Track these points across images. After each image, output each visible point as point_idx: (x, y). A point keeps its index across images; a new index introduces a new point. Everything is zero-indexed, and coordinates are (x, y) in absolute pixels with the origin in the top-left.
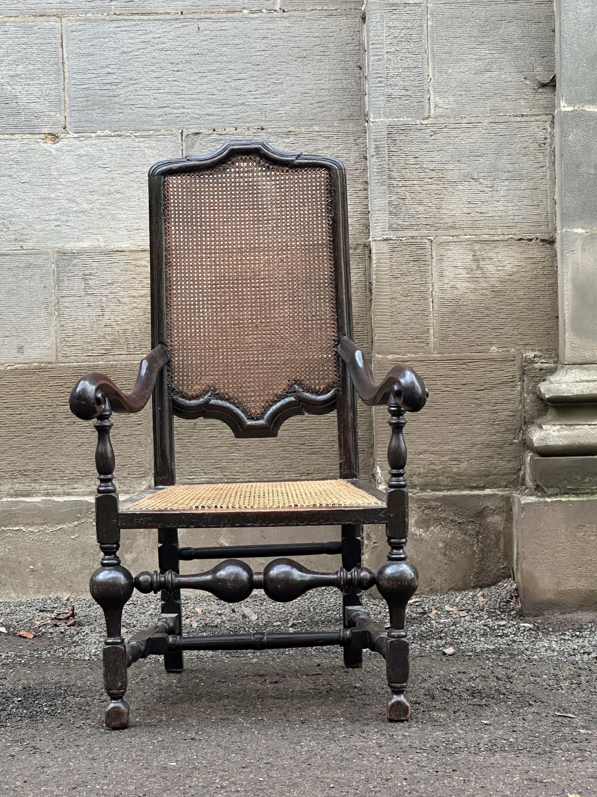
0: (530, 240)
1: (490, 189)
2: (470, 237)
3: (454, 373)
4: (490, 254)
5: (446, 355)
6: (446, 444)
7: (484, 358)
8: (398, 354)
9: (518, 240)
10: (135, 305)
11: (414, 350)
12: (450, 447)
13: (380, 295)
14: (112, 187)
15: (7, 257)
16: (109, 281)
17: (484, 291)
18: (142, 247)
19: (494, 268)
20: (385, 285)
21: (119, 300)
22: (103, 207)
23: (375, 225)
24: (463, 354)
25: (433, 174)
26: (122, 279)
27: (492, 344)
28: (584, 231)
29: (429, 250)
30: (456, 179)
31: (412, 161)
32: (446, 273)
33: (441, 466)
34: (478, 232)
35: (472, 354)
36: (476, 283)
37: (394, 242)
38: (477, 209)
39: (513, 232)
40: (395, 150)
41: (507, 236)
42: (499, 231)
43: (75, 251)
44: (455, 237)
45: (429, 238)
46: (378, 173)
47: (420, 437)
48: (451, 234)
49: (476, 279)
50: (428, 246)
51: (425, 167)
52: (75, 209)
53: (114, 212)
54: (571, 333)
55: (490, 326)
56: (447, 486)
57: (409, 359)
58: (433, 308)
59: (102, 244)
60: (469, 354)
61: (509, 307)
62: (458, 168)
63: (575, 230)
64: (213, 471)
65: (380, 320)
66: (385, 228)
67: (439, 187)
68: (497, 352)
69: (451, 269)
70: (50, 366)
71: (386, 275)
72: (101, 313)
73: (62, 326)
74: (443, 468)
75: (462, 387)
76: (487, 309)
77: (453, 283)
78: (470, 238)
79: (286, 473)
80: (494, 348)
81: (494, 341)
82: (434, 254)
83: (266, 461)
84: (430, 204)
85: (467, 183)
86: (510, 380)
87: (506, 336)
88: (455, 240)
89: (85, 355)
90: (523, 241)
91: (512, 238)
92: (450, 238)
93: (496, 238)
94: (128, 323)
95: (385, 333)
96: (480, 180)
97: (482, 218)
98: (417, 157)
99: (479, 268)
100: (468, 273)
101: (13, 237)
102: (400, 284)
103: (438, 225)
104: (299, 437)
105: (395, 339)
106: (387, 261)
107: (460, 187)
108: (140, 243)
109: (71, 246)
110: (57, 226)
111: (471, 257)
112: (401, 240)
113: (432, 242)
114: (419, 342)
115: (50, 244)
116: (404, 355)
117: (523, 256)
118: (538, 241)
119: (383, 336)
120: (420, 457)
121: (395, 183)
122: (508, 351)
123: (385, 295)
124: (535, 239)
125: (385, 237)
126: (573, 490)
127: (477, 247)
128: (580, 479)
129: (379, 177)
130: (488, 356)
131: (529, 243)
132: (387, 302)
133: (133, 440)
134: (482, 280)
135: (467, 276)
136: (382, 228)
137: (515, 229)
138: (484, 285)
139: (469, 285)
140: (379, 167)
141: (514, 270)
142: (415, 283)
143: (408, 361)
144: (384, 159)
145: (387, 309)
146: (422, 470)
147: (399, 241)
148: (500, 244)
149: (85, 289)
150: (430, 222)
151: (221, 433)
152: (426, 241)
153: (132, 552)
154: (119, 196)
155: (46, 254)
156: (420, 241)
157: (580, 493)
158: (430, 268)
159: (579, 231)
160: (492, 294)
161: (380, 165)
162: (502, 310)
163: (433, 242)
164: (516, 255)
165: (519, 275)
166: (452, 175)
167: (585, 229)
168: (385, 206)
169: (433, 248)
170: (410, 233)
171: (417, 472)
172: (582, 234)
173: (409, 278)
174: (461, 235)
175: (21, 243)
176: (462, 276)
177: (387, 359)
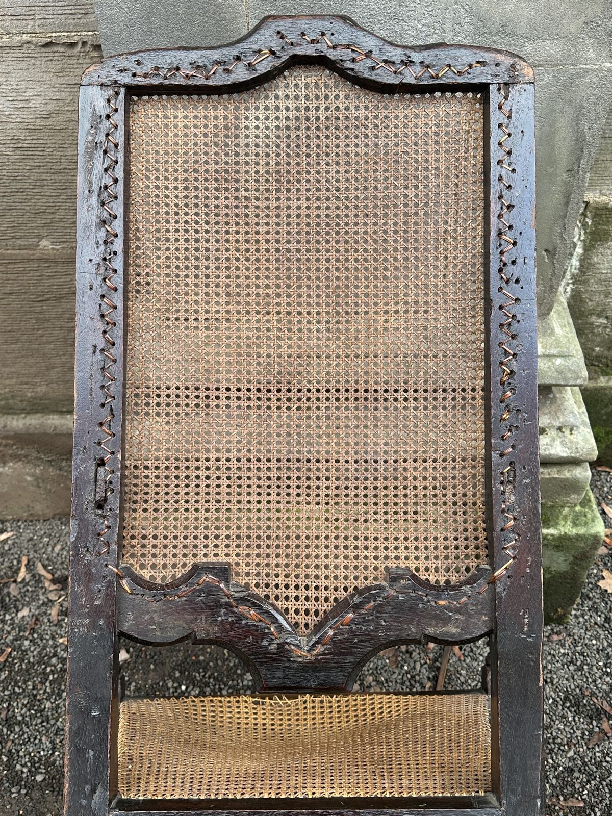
0: (72, 45)
7: (33, 257)
9: (43, 46)
19: (7, 104)
27: (40, 237)
35: (9, 252)
39: (29, 29)
41: (17, 38)
56: (23, 409)
60: (3, 251)
68: (52, 248)
74: (10, 391)
76: (15, 179)
80: (44, 243)
81: (44, 232)
87: (62, 224)
90: (55, 49)
91: (28, 43)
117: (62, 80)
118: (87, 48)
122: (72, 248)
124: (80, 45)
130: (37, 254)
131: (70, 52)
137: (31, 23)
141: (50, 107)
148: (7, 56)
160: (18, 153)
162: (45, 182)
164: (47, 77)
165: (61, 118)
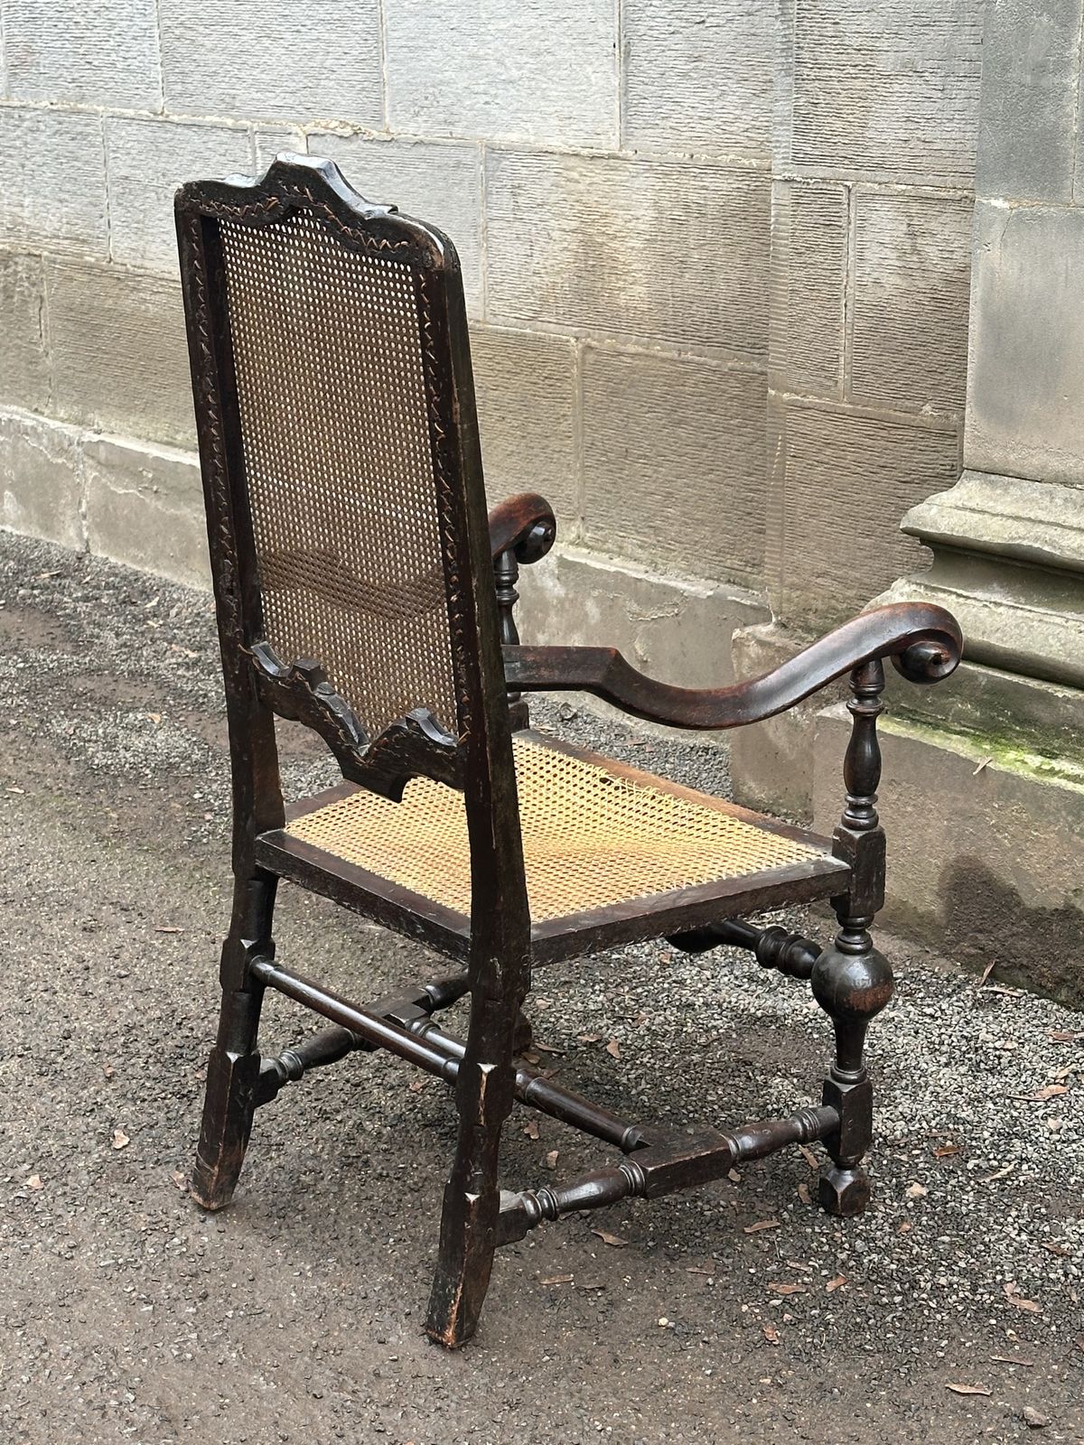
1: (940, 95)
2: (904, 187)
3: (870, 442)
4: (933, 225)
5: (859, 407)
6: (853, 567)
7: (912, 424)
8: (797, 394)
10: (565, 244)
11: (817, 390)
12: (858, 575)
13: (776, 283)
14: (542, 43)
15: (438, 148)
16: (539, 201)
17: (920, 296)
18: (574, 148)
19: (938, 252)
20: (782, 266)
21: (549, 234)
22: (532, 76)
23: (775, 150)
24: (883, 411)
25: (858, 58)
26: (553, 199)
27: (925, 400)
28: (1006, 205)
29: (846, 206)
30: (888, 70)
31: (830, 31)
32: (867, 254)
33: (845, 605)
34: (918, 180)
35: (897, 413)
36: (909, 279)
37: (799, 186)
38: (919, 134)
39: (969, 186)
40: (808, 7)
41: (960, 193)
42: (949, 181)
43: (503, 147)
44: (883, 186)
45: (846, 183)
46: (783, 50)
47: (819, 546)
48: (878, 179)
49: (910, 272)
50: (844, 199)
51: (847, 43)
52: (503, 77)
53: (544, 86)
54: (974, 409)
55: (923, 364)
57: (810, 406)
58: (846, 316)
59: (532, 139)
60: (891, 412)
61: (955, 333)
62: (896, 49)
63: (994, 203)
64: (646, 530)
65: (776, 329)
66: (787, 158)
67: (864, 85)
68: (932, 415)
69: (876, 248)
70: (478, 325)
71: (786, 246)
72: (529, 252)
73: (491, 266)
75: (878, 471)
76: (923, 331)
77: (875, 275)
78: (904, 191)
79: (729, 556)
80: (927, 408)
81: (929, 395)
82: (852, 215)
83: (705, 531)
84: (851, 118)
85: (905, 80)
86: (947, 473)
87: (946, 388)
88: (883, 192)
89: (513, 315)
91: (966, 197)
92: (876, 186)
93: (943, 194)
94: (558, 273)
95: (780, 353)
96: (926, 74)
97: (925, 152)
98: (837, 23)
99: (915, 251)
100: (899, 258)
101: (442, 117)
102: (805, 265)
103: (860, 160)
104: (745, 500)
105: (794, 366)
106: (788, 221)
107: (897, 88)
108: (571, 142)
109: (502, 138)
110: (487, 103)
111: (904, 228)
112: (808, 184)
113: (850, 191)
114: (825, 377)
115: (479, 132)
116: (804, 396)
119: (777, 358)
120: (819, 580)
121: (806, 71)
122: (947, 417)
123: (784, 284)
125: (787, 175)
126: (910, 711)
127: (915, 208)
128: (919, 694)
129: (783, 60)
130: (918, 421)
132: (785, 297)
133: (563, 460)
134: (917, 274)
135: (898, 263)
136: (783, 158)
138: (922, 285)
139: (899, 281)
140: (784, 40)
142: (825, 266)
143: (809, 408)
144: (790, 23)
145: (785, 309)
146: (819, 605)
147: (805, 186)
148: (951, 208)
149: (514, 210)
150: (849, 152)
151: (655, 471)
152: (841, 188)
153: (544, 632)
154: (550, 58)
155: (474, 147)
156: (833, 188)
157: (918, 721)
158: (845, 241)
159: (999, 203)
160: (932, 303)
161: (785, 36)
162: (944, 338)
163: (853, 192)
166: (885, 63)
167: (1009, 200)
168: (789, 116)
169: (851, 203)
170: (821, 172)
171: (814, 607)
172: (1002, 211)
173: (818, 258)
174: (892, 183)
175: (451, 127)
176: (891, 262)
177: (781, 398)
